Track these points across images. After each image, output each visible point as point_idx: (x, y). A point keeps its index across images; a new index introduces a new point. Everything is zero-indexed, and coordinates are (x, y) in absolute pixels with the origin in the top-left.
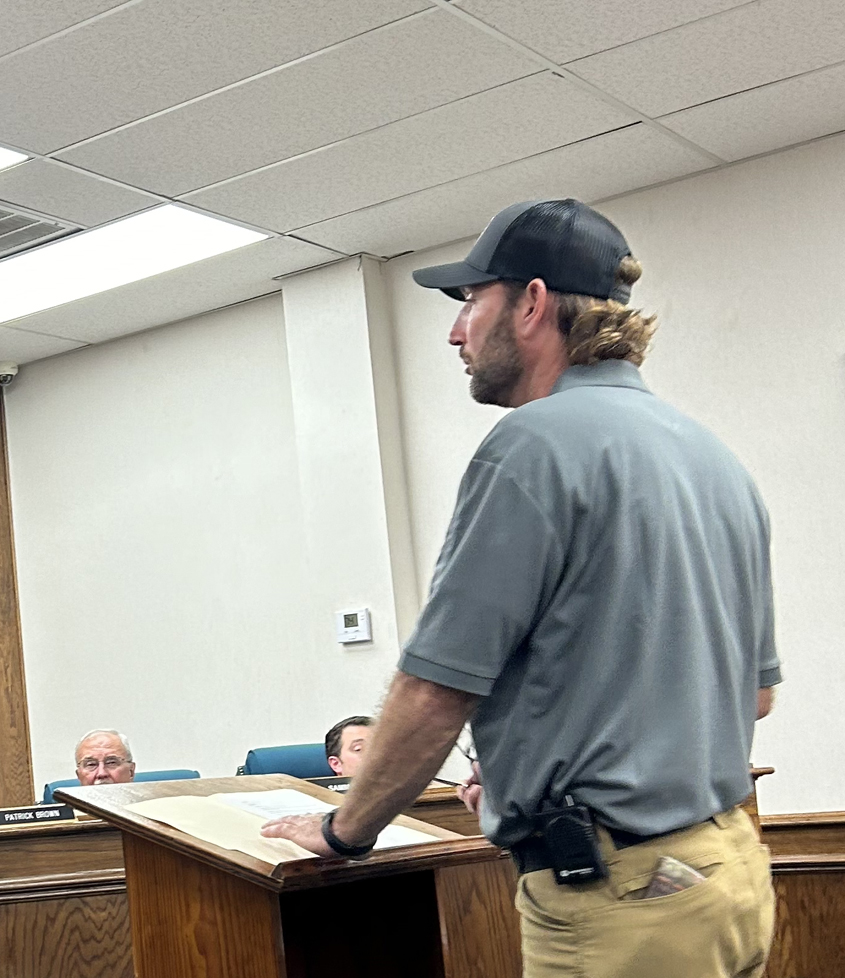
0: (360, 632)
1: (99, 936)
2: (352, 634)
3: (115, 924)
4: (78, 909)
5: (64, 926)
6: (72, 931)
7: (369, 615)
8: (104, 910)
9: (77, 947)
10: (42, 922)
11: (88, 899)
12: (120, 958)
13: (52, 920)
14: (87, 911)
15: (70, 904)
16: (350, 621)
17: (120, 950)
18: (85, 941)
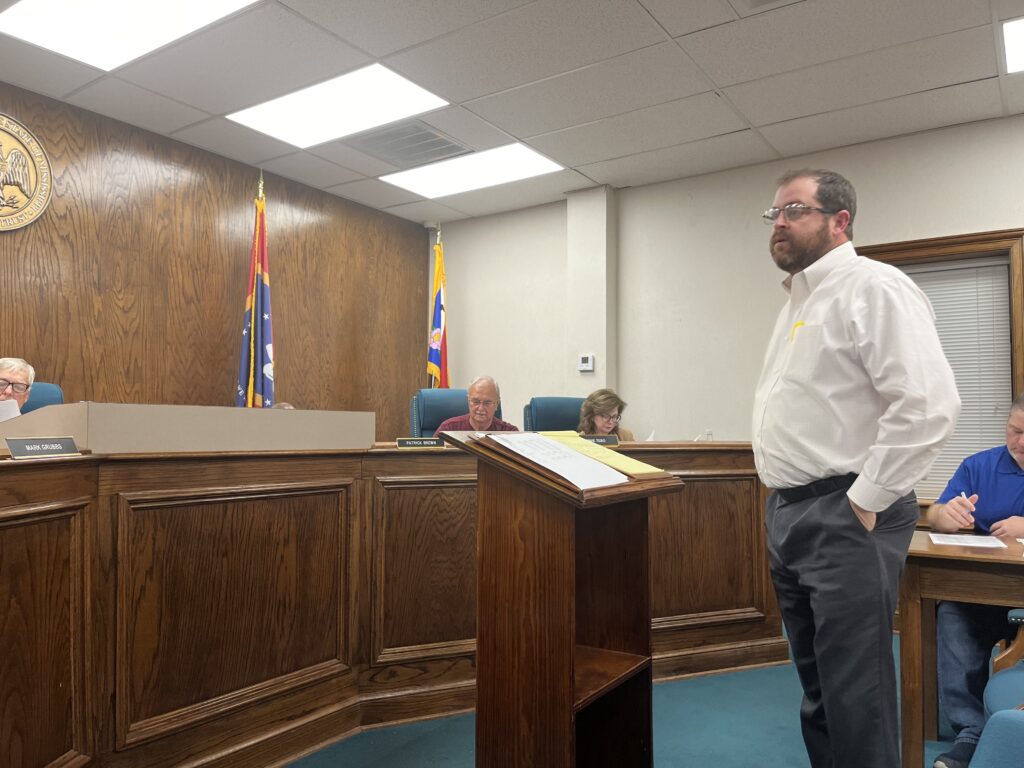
0: (588, 366)
1: (448, 509)
2: (585, 367)
3: (458, 503)
4: (438, 495)
5: (429, 504)
6: (435, 505)
7: (594, 359)
8: (452, 495)
9: (436, 515)
10: (418, 500)
11: (445, 490)
12: (459, 521)
13: (424, 500)
14: (443, 496)
15: (434, 492)
16: (585, 360)
17: (459, 517)
18: (441, 512)
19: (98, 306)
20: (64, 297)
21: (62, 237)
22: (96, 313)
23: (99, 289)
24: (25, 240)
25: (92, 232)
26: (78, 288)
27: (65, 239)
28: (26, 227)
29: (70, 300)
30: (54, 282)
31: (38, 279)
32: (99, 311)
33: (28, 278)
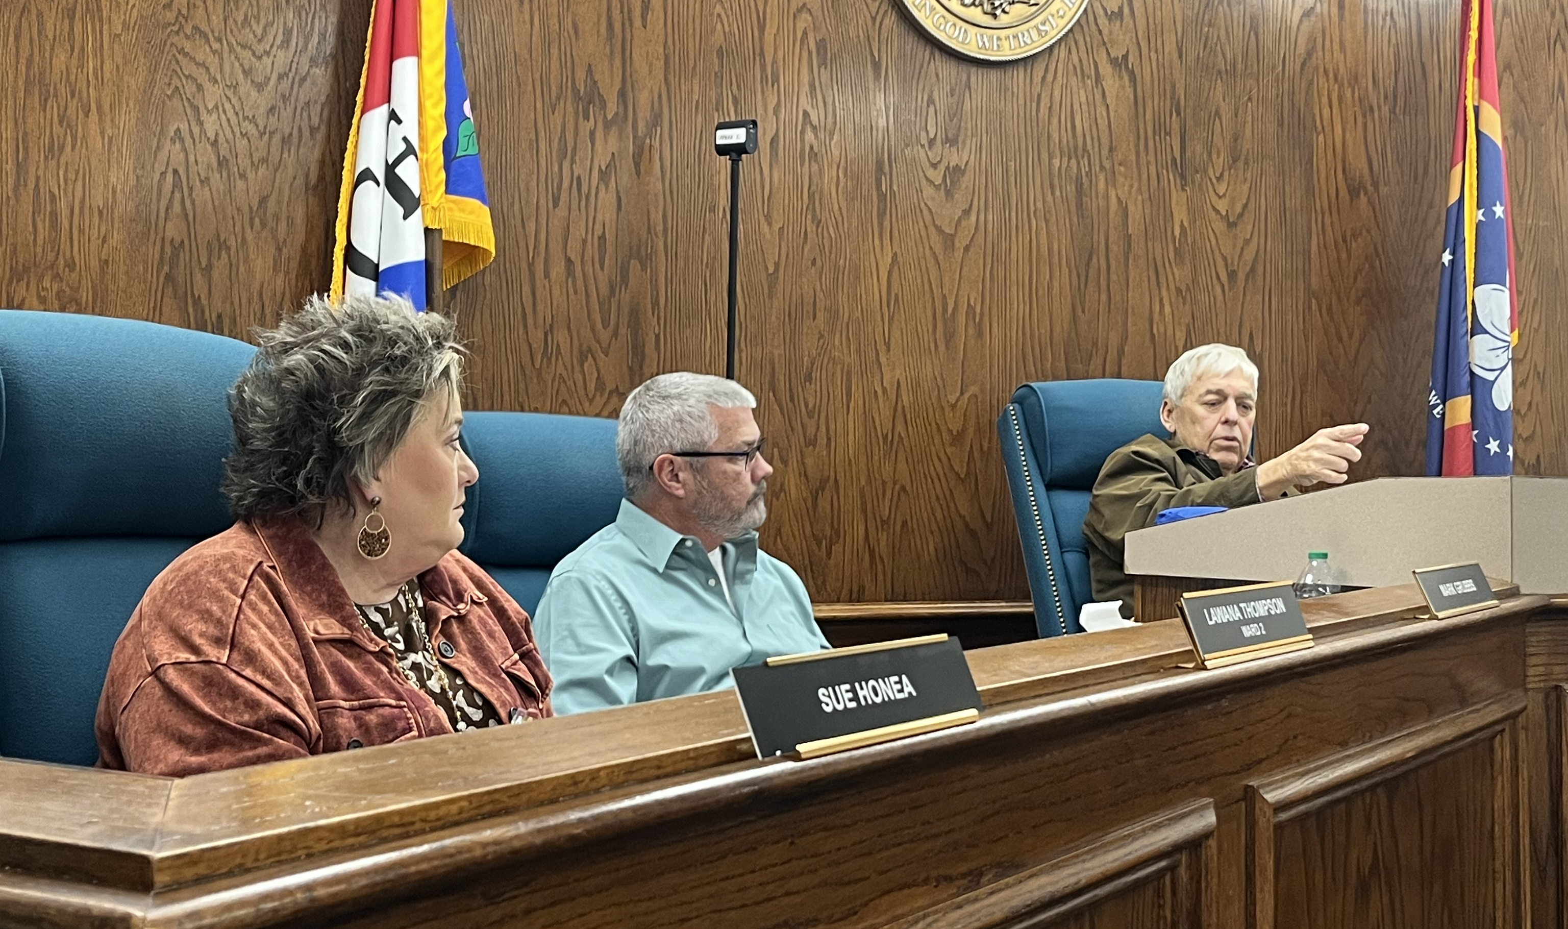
19: (1180, 215)
20: (1119, 199)
21: (1114, 62)
22: (1177, 233)
23: (1183, 177)
24: (1050, 78)
25: (1170, 46)
26: (1145, 176)
27: (1121, 63)
28: (1051, 48)
29: (1131, 208)
30: (1102, 168)
31: (1073, 161)
32: (1182, 226)
33: (1056, 163)
